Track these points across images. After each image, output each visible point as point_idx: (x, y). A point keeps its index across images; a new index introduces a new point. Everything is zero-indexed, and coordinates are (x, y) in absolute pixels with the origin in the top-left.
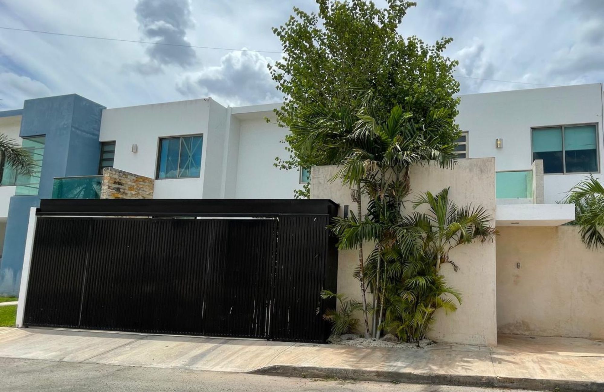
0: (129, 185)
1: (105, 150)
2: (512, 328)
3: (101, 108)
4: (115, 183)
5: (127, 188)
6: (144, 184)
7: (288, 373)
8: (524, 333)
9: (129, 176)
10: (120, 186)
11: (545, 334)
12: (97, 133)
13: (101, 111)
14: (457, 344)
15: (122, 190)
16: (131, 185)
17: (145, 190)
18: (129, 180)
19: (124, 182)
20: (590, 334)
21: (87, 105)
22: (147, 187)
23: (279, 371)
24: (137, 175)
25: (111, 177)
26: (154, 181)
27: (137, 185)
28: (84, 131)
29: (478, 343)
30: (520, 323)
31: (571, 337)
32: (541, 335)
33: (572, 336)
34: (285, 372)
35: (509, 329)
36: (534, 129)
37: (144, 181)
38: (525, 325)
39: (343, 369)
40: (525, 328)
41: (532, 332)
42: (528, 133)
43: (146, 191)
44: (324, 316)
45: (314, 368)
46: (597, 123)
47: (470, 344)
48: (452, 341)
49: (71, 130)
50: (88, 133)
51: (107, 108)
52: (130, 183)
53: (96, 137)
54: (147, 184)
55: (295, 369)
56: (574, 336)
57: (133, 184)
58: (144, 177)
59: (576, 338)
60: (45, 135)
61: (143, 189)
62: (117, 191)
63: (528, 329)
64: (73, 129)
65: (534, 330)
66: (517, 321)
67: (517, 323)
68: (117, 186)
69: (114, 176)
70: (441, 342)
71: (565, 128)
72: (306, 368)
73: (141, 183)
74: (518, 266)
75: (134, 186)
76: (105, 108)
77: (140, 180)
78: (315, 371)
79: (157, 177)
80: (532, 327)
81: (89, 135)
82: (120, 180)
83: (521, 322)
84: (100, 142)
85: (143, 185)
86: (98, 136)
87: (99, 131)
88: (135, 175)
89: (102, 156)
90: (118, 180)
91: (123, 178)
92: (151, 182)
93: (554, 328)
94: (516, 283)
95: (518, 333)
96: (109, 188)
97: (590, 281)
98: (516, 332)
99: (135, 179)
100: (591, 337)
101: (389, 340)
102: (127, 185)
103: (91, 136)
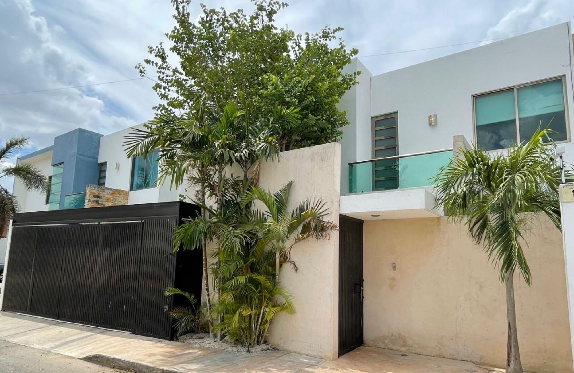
0: (106, 197)
1: (102, 169)
2: (387, 342)
3: (100, 136)
4: (94, 196)
5: (105, 200)
6: (119, 195)
7: (103, 362)
8: (401, 349)
9: (106, 190)
10: (99, 199)
11: (425, 352)
12: (96, 156)
13: (100, 138)
14: (295, 353)
15: (100, 202)
16: (108, 198)
17: (120, 200)
18: (106, 194)
19: (102, 195)
20: (481, 357)
21: (89, 135)
22: (123, 198)
23: (99, 360)
24: (113, 189)
25: (91, 193)
26: (128, 193)
27: (113, 197)
28: (87, 156)
29: (315, 354)
30: (396, 336)
31: (457, 360)
32: (419, 353)
33: (458, 358)
34: (102, 361)
35: (384, 343)
36: (476, 97)
37: (119, 193)
38: (402, 339)
39: (139, 364)
40: (402, 343)
41: (410, 348)
42: (469, 103)
43: (121, 202)
44: (171, 313)
45: (120, 360)
46: (564, 76)
47: (307, 354)
48: (291, 350)
49: (77, 156)
50: (89, 157)
51: (105, 135)
52: (107, 196)
53: (96, 160)
54: (122, 195)
55: (108, 359)
56: (461, 359)
57: (111, 196)
58: (120, 190)
59: (464, 360)
60: (63, 162)
61: (118, 200)
62: (96, 203)
63: (405, 345)
64: (78, 156)
65: (412, 347)
66: (392, 334)
67: (393, 335)
68: (96, 199)
69: (94, 191)
70: (282, 349)
71: (517, 89)
72: (115, 359)
73: (116, 195)
74: (394, 268)
75: (110, 198)
76: (103, 136)
77: (116, 193)
78: (121, 363)
79: (131, 189)
80: (410, 342)
81: (90, 159)
82: (98, 194)
83: (398, 336)
84: (99, 164)
85: (118, 197)
86: (97, 159)
87: (98, 155)
88: (112, 189)
89: (100, 175)
90: (97, 194)
91: (101, 192)
92: (126, 194)
93: (436, 346)
94: (392, 287)
95: (394, 348)
96: (89, 201)
97: (481, 288)
98: (391, 346)
99: (111, 192)
100: (482, 361)
101: (226, 342)
102: (104, 198)
103: (92, 159)
